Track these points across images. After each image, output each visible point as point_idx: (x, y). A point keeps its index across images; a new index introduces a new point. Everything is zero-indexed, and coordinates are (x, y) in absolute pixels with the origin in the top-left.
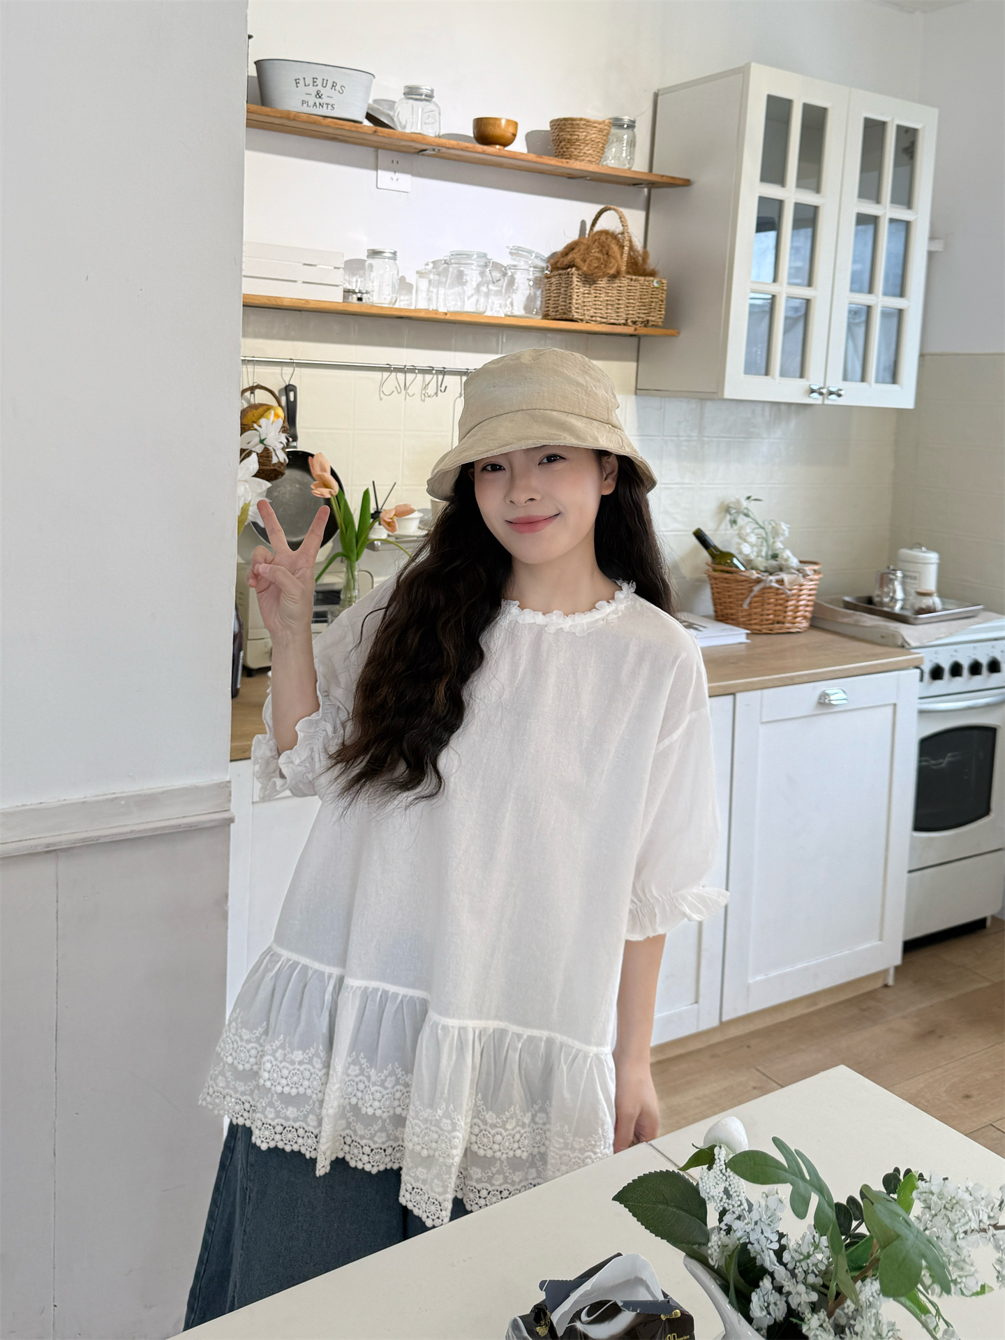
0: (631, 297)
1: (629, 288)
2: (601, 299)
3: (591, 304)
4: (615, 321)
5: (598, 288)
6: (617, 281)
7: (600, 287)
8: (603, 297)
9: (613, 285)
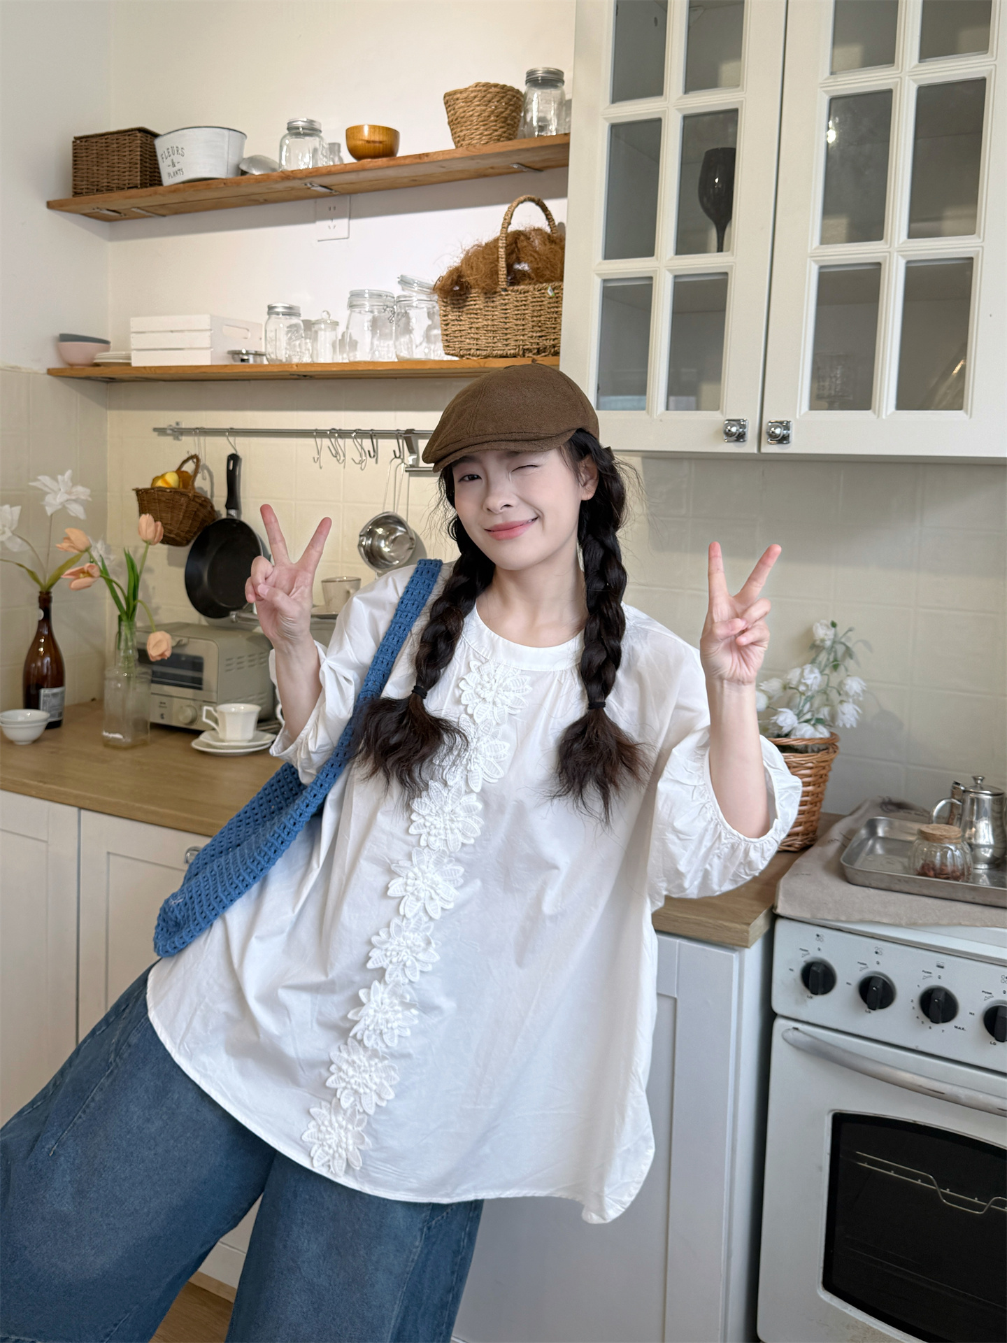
0: (519, 316)
1: (516, 303)
2: (480, 325)
3: (463, 333)
4: (502, 352)
5: (471, 311)
6: (499, 298)
7: (473, 309)
8: (481, 322)
9: (492, 305)
